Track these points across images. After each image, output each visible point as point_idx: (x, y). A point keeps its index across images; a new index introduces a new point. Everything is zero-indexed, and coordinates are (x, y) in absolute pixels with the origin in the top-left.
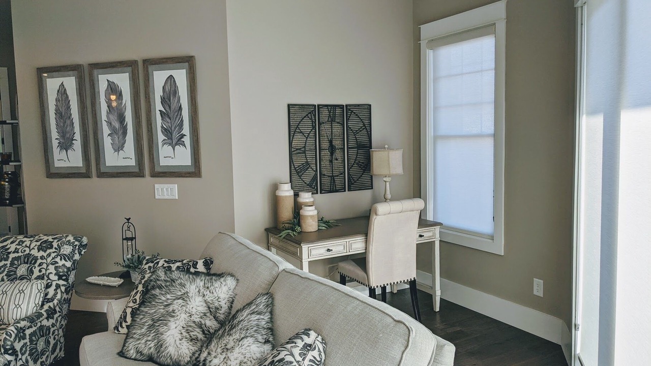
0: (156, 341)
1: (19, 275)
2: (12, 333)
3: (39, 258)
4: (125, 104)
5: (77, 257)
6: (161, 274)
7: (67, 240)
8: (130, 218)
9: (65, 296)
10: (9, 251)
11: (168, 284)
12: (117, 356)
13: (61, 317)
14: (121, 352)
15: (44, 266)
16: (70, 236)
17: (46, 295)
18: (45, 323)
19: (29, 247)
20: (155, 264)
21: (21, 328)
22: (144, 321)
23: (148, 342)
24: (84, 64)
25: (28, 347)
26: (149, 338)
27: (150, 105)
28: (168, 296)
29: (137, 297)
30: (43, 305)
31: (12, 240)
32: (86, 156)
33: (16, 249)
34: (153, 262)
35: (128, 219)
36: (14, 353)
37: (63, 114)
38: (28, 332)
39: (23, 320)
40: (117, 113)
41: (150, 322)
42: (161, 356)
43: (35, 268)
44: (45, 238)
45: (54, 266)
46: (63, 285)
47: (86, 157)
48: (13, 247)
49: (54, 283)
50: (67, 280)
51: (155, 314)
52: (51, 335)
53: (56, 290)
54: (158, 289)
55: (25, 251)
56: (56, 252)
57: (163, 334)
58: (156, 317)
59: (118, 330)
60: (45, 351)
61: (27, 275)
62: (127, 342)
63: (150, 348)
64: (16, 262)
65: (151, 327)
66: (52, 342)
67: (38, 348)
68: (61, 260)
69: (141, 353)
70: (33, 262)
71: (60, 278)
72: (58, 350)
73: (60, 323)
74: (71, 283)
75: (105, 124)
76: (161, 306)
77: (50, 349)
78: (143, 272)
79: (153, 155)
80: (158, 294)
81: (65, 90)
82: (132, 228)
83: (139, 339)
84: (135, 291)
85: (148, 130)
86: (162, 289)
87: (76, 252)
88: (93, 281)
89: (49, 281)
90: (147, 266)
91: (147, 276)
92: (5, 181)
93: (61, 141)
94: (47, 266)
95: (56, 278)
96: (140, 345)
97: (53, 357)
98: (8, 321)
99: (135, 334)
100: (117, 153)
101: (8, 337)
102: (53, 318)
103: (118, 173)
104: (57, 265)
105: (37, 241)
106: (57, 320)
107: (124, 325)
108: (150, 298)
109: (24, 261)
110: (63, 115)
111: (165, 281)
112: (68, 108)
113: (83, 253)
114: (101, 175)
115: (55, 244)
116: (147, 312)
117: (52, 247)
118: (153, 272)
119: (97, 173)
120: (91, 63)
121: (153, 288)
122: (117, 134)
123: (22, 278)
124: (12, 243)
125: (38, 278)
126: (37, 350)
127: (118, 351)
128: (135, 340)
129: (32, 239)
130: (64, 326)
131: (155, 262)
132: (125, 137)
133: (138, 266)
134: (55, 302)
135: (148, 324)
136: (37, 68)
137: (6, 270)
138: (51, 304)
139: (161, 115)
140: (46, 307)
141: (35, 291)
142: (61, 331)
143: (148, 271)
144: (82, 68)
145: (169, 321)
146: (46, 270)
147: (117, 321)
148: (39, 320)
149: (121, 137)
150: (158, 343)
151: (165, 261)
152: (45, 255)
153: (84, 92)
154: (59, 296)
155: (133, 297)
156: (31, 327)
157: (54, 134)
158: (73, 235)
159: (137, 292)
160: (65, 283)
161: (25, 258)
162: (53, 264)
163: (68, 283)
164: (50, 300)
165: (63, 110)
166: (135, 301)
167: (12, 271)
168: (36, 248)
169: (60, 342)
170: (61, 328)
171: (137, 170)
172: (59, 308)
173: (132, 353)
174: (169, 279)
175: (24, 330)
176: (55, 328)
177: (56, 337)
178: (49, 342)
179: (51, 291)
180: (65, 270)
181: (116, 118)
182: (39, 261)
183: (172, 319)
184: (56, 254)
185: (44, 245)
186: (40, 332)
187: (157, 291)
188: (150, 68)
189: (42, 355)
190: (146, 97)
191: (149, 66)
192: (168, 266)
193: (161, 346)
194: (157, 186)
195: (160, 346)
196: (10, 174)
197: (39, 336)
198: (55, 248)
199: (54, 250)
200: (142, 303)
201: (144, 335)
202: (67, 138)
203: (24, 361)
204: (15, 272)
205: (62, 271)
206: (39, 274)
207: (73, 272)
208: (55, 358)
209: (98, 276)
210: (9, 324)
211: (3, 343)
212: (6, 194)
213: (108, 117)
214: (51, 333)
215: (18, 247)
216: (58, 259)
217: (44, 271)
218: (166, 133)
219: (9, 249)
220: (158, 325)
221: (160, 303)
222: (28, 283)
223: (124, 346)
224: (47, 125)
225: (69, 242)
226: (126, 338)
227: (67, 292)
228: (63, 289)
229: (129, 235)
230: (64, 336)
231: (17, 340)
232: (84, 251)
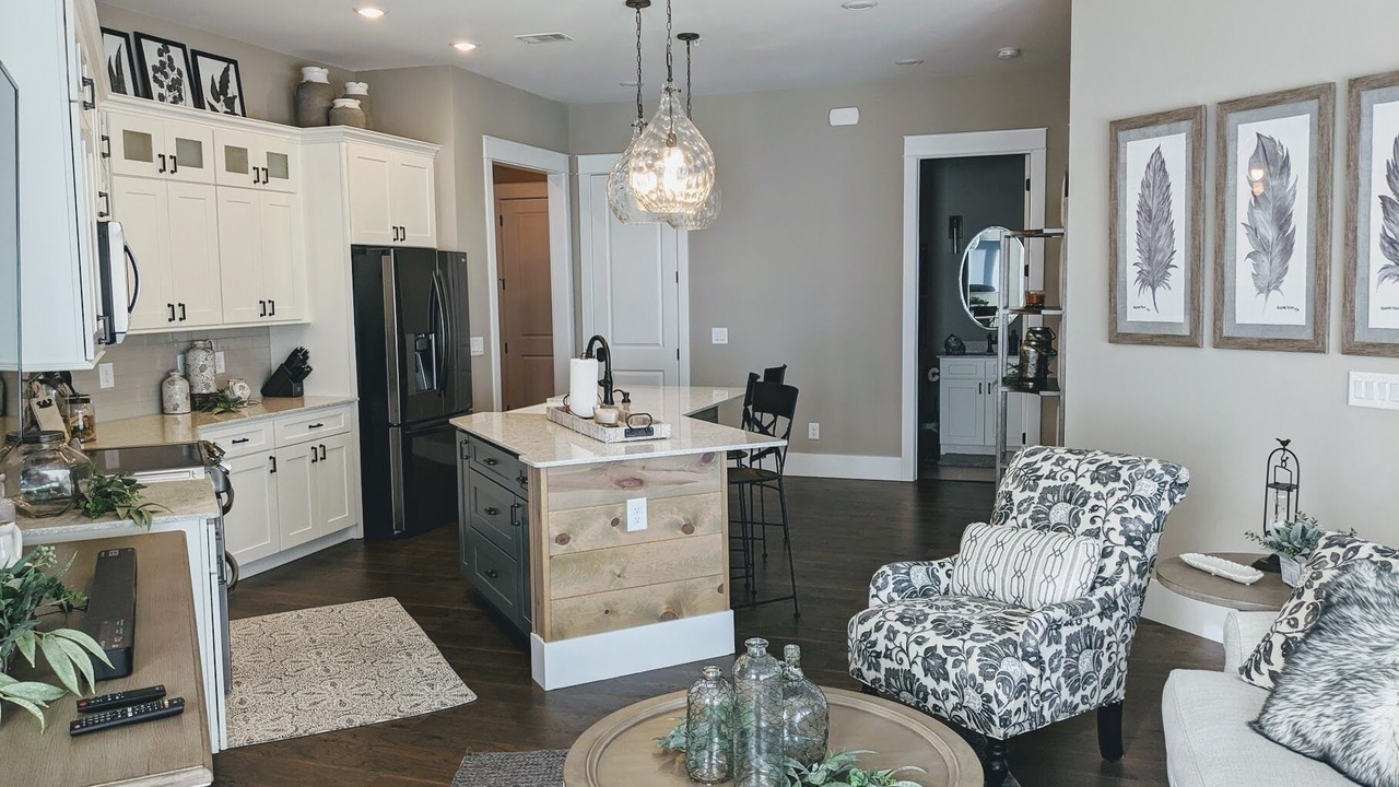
0: (1344, 721)
1: (1053, 522)
2: (1039, 624)
3: (1092, 495)
4: (1295, 186)
5: (1165, 506)
6: (1368, 574)
7: (1149, 468)
8: (1288, 441)
9: (1136, 580)
10: (1039, 473)
11: (1384, 600)
12: (1248, 728)
13: (1125, 620)
14: (1256, 722)
15: (1101, 513)
16: (1155, 461)
17: (1101, 570)
18: (1095, 622)
19: (1076, 472)
20: (1349, 550)
21: (1054, 621)
22: (1316, 669)
23: (1323, 718)
24: (1208, 105)
25: (1063, 660)
26: (1328, 711)
27: (1357, 186)
28: (1384, 629)
29: (1301, 615)
30: (1093, 589)
31: (1044, 454)
32: (1192, 300)
33: (1052, 471)
34: (1344, 546)
35: (1285, 443)
36: (1039, 663)
37: (1154, 213)
38: (1066, 631)
39: (1060, 606)
40: (1274, 208)
41: (1334, 677)
42: (1353, 758)
43: (1083, 514)
44: (1106, 459)
45: (1119, 516)
46: (1134, 558)
47: (1192, 303)
48: (1046, 468)
49: (1117, 551)
50: (1142, 548)
51: (1346, 662)
52: (1104, 649)
53: (1119, 564)
54: (1356, 607)
55: (1067, 477)
56: (1125, 489)
57: (1361, 711)
58: (1350, 668)
59: (1249, 677)
60: (1091, 677)
61: (1068, 525)
62: (1274, 705)
63: (1329, 733)
64: (1050, 497)
65: (1334, 687)
66: (1106, 665)
67: (1080, 667)
68: (1134, 506)
69: (1305, 740)
70: (1081, 501)
71: (1130, 541)
72: (1114, 683)
73: (1123, 631)
74: (1149, 557)
75: (1242, 233)
76: (1362, 646)
77: (1101, 678)
78: (1316, 563)
79: (1352, 302)
80: (1356, 619)
81: (1163, 162)
82: (1291, 464)
83: (1302, 706)
84: (1295, 601)
85: (1347, 245)
86: (1367, 607)
87: (1165, 495)
88: (1195, 563)
89: (1108, 544)
90: (1328, 552)
91: (1328, 575)
92: (1029, 345)
93: (1145, 268)
94: (1107, 514)
95: (1123, 540)
96: (1303, 720)
97: (1105, 693)
98: (1031, 603)
99: (1293, 692)
100: (1263, 295)
101: (1030, 630)
102: (1110, 618)
103: (1261, 341)
104: (1125, 515)
105: (1090, 463)
106: (1117, 624)
107: (1264, 667)
108: (1337, 623)
109: (1065, 498)
110: (1154, 216)
111: (1376, 591)
112: (1166, 199)
113: (1177, 500)
114: (1223, 342)
115: (1124, 474)
116: (1326, 652)
117: (1117, 478)
118: (1345, 569)
119: (1215, 337)
120: (1225, 99)
121: (1345, 601)
122: (1268, 253)
123: (1058, 528)
124: (1045, 459)
125: (1088, 533)
126: (1077, 672)
127: (1250, 720)
128: (1292, 705)
129: (1081, 457)
130: (1129, 639)
131: (1348, 546)
132: (1287, 260)
133: (1301, 550)
134: (1118, 587)
135: (1327, 678)
136: (1111, 123)
137: (1032, 509)
138: (1109, 590)
139: (1384, 207)
140: (1100, 592)
141: (1082, 557)
142: (1122, 646)
143: (1332, 564)
144: (1204, 114)
145: (1382, 684)
146: (1104, 522)
147: (1249, 656)
148: (1085, 615)
149: (1277, 261)
150: (1349, 727)
151: (1375, 548)
152: (1104, 491)
153: (1203, 164)
154: (1125, 577)
155: (1290, 614)
156: (1071, 624)
157: (1132, 254)
158: (1160, 461)
159: (1301, 604)
160: (1139, 554)
161: (1066, 491)
162: (1118, 513)
163: (1144, 556)
164: (1105, 582)
165: (1153, 204)
166: (1294, 623)
167: (1042, 512)
168: (1088, 475)
169: (1119, 668)
170: (1123, 641)
171: (1308, 335)
172: (1124, 601)
173: (1283, 732)
174: (1387, 591)
175: (1059, 627)
176: (1113, 638)
177: (1113, 656)
178: (1099, 663)
179: (1111, 565)
180: (1141, 529)
181: (1269, 218)
182: (1093, 502)
183: (1389, 683)
184: (1125, 493)
185: (1104, 472)
186: (1085, 637)
187: (1355, 612)
188: (1366, 97)
189: (1085, 683)
190: (1348, 166)
191: (1363, 93)
192: (1381, 562)
193: (1357, 736)
194: (1354, 376)
195: (1351, 735)
196: (1038, 332)
197: (1084, 646)
198: (1125, 482)
199: (1121, 484)
200: (1316, 630)
201: (1315, 701)
202: (1157, 262)
203: (1054, 685)
204: (1047, 514)
205: (1134, 528)
206: (1090, 527)
207: (1156, 536)
208: (1107, 697)
209: (1206, 555)
210: (1033, 610)
211: (1021, 640)
212: (1029, 369)
213: (1251, 215)
214: (1105, 646)
215: (1056, 469)
216: (1128, 504)
217: (1099, 523)
218: (1392, 250)
219: (1038, 469)
220: (1351, 686)
221: (1361, 639)
222: (1070, 539)
223: (1265, 710)
224: (1120, 236)
225: (1152, 475)
226: (1271, 696)
227: (1141, 573)
228: (1134, 564)
229: (1283, 477)
230: (1127, 659)
231: (1046, 642)
232: (1179, 496)
